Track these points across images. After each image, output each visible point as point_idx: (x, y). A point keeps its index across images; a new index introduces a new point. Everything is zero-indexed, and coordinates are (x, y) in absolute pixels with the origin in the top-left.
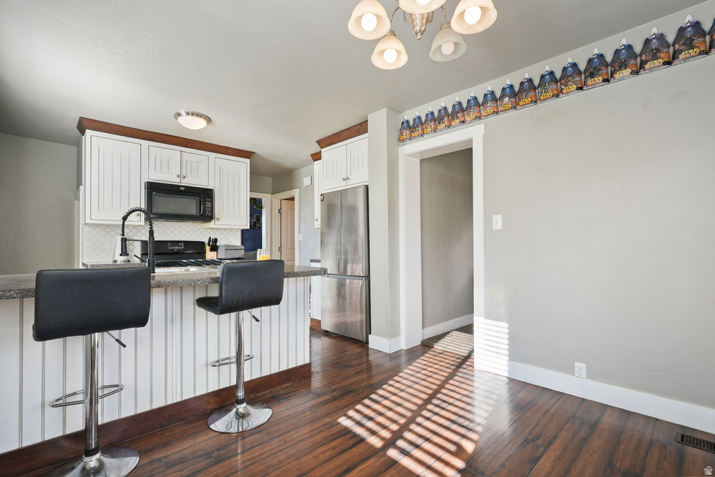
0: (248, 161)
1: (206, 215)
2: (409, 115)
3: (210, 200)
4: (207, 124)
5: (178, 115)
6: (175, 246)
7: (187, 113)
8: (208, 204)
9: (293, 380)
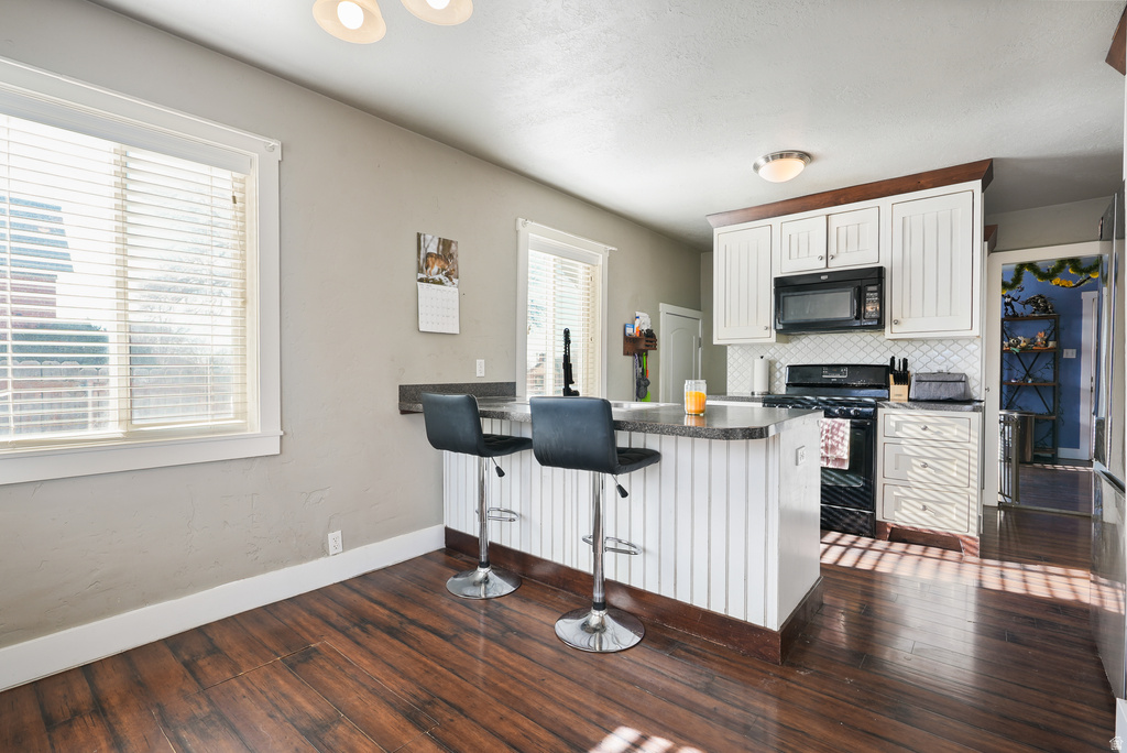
0: (976, 185)
1: (870, 317)
3: (875, 288)
4: (806, 164)
5: (756, 167)
6: (836, 373)
7: (767, 160)
8: (872, 297)
9: (733, 644)
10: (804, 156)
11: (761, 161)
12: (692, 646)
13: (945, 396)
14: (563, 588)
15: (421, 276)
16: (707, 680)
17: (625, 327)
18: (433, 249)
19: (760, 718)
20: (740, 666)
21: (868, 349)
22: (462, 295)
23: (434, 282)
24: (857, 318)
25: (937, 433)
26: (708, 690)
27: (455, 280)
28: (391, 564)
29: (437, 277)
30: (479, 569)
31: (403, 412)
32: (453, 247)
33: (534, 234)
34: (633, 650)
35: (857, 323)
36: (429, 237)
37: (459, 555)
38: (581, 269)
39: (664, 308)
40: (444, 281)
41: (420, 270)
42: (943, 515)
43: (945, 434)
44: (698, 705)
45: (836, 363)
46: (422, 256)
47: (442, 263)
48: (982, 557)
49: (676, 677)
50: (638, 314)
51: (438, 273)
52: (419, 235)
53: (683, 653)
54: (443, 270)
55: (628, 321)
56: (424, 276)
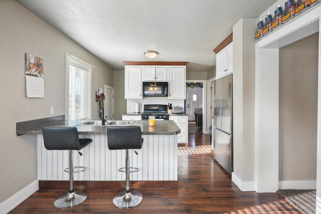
0: (185, 66)
1: (165, 94)
2: (262, 18)
3: (166, 87)
4: (157, 55)
5: (145, 53)
6: (156, 107)
7: (148, 52)
8: (166, 89)
9: (166, 188)
10: (157, 53)
11: (147, 52)
12: (156, 192)
13: (180, 112)
14: (105, 189)
15: (27, 72)
16: (167, 201)
17: (96, 93)
18: (32, 61)
19: (185, 206)
20: (171, 193)
21: (163, 101)
22: (45, 81)
23: (33, 75)
24: (163, 94)
25: (181, 121)
26: (170, 204)
27: (42, 75)
28: (13, 208)
29: (34, 73)
30: (69, 194)
31: (18, 135)
32: (41, 61)
33: (71, 59)
34: (143, 201)
35: (163, 95)
36: (31, 56)
37: (49, 190)
38: (82, 72)
39: (105, 86)
40: (38, 75)
41: (26, 70)
42: (181, 139)
43: (182, 121)
44: (171, 210)
45: (155, 104)
46: (27, 64)
47: (37, 67)
48: (189, 147)
49: (160, 204)
50: (100, 88)
51: (35, 72)
52: (26, 55)
53: (156, 196)
54: (37, 70)
55: (97, 91)
56: (29, 73)
